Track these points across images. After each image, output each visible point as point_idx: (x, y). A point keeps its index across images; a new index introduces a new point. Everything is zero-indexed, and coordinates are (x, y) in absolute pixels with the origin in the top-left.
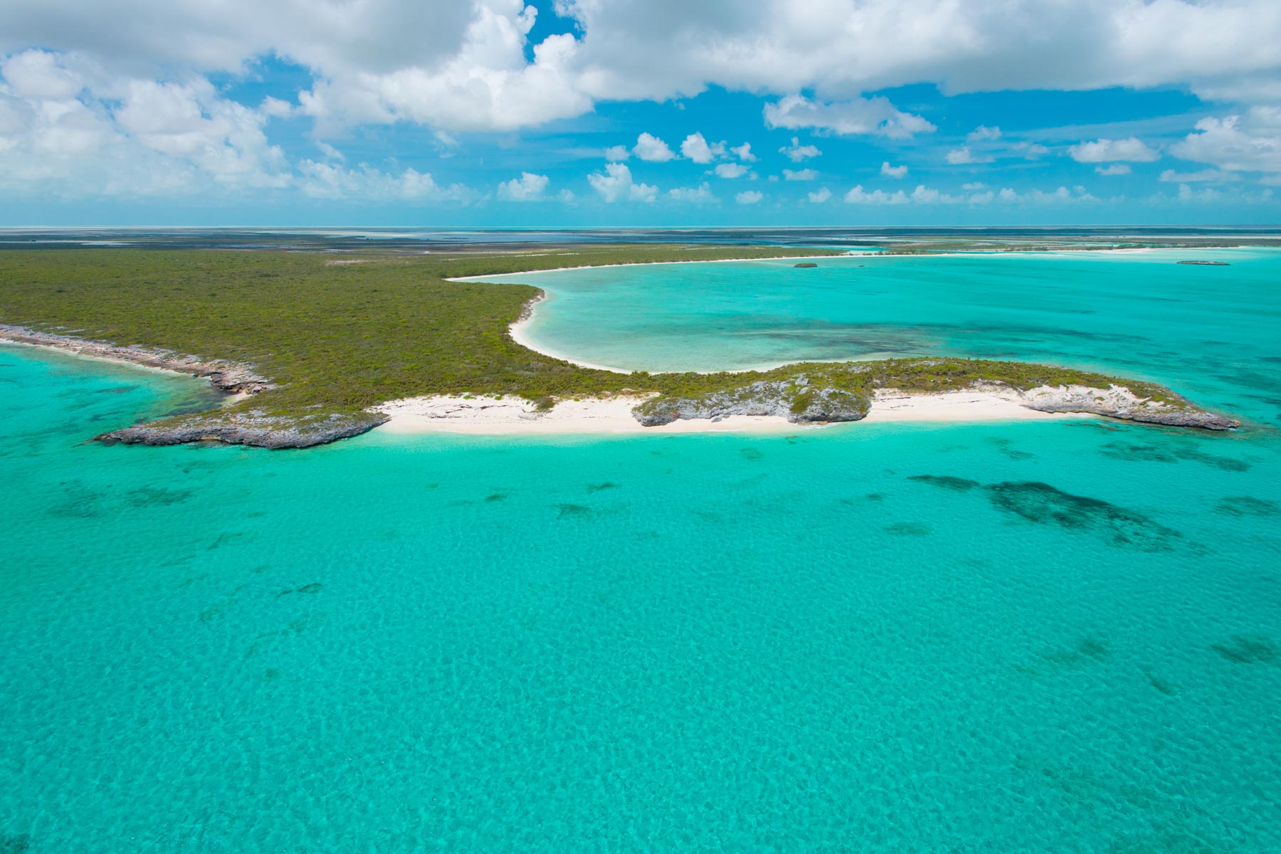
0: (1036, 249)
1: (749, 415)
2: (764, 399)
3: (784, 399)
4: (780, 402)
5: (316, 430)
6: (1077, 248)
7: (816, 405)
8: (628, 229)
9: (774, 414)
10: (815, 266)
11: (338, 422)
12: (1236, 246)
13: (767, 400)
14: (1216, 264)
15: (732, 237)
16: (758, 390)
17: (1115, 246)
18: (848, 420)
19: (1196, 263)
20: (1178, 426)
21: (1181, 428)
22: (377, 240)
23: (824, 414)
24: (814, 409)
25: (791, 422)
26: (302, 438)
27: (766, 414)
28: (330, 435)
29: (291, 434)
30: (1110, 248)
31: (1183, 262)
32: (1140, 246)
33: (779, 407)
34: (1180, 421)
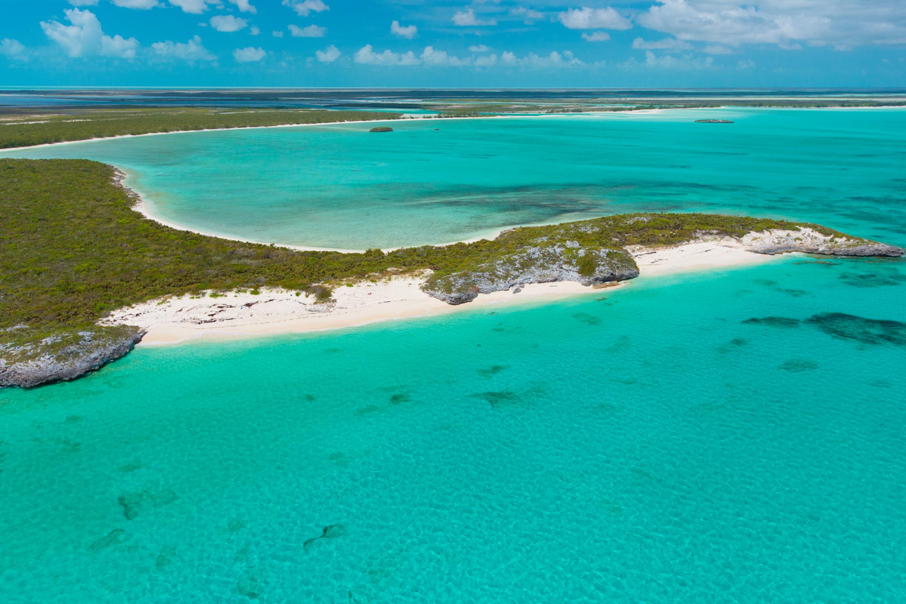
0: (573, 111)
1: (540, 282)
2: (546, 264)
3: (566, 263)
4: (564, 266)
5: (76, 355)
6: (606, 110)
7: (603, 265)
8: (116, 90)
9: (562, 280)
11: (96, 342)
12: (719, 106)
13: (551, 266)
14: (724, 122)
15: (253, 100)
16: (536, 256)
17: (634, 107)
18: (630, 278)
19: (709, 121)
20: (868, 256)
21: (871, 258)
23: (612, 274)
24: (603, 270)
25: (586, 285)
26: (64, 367)
27: (555, 280)
28: (96, 359)
29: (46, 364)
30: (631, 109)
31: (699, 121)
32: (651, 107)
33: (564, 271)
34: (867, 252)
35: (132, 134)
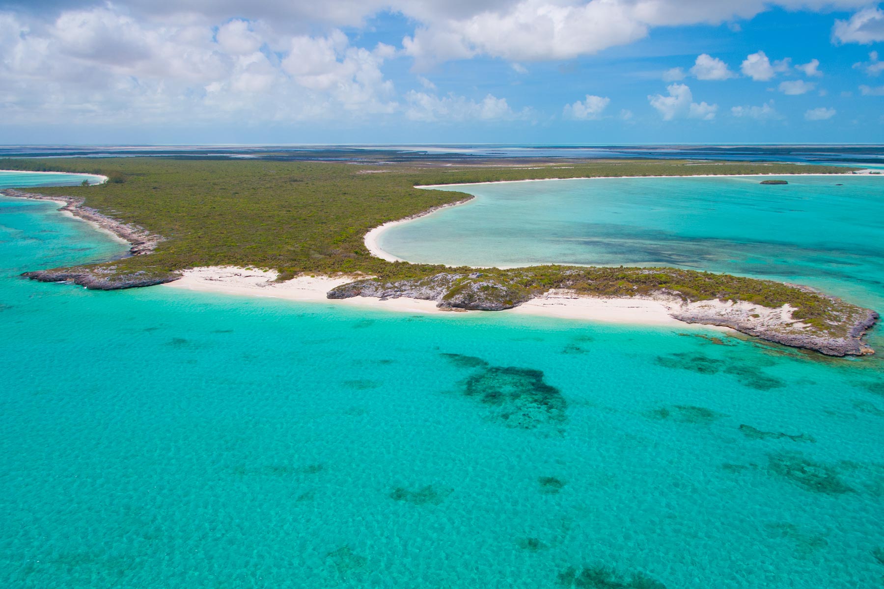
2: (435, 286)
3: (448, 288)
4: (444, 290)
7: (461, 294)
10: (786, 183)
11: (139, 276)
13: (437, 288)
18: (488, 310)
22: (436, 155)
23: (464, 302)
24: (458, 298)
25: (437, 306)
26: (109, 284)
27: (428, 298)
28: (128, 284)
29: (103, 281)
33: (442, 294)
35: (559, 178)
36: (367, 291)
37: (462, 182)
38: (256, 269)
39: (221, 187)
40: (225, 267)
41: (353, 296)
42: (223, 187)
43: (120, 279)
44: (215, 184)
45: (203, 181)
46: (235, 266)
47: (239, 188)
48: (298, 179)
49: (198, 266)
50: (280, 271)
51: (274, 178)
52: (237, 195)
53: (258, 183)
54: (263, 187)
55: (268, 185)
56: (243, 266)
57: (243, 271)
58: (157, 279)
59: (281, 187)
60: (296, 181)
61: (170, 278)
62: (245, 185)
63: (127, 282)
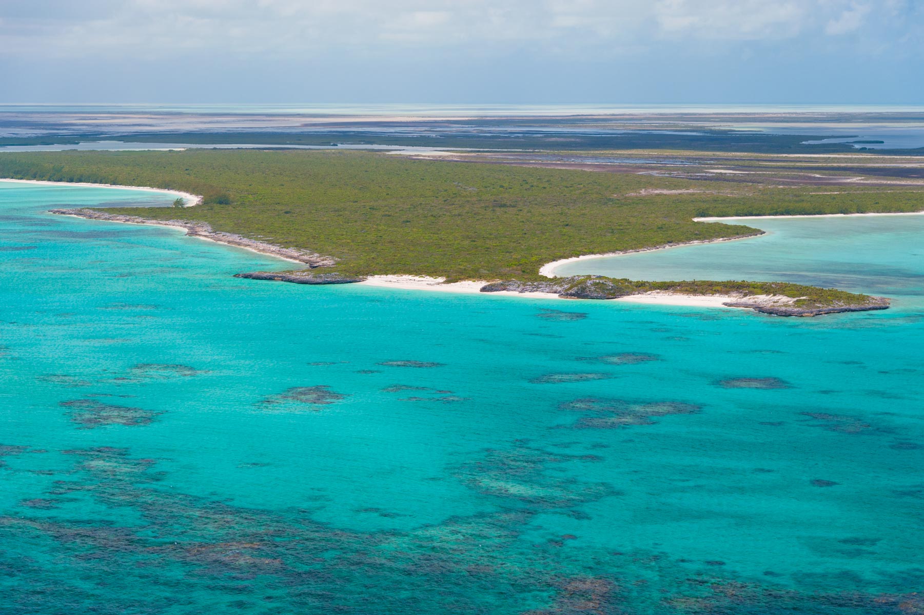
36: (511, 288)
37: (788, 213)
38: (428, 277)
39: (383, 213)
40: (401, 276)
41: (500, 291)
42: (387, 213)
43: (321, 277)
44: (373, 209)
45: (351, 204)
46: (410, 275)
47: (410, 215)
48: (508, 204)
49: (378, 275)
50: (448, 277)
51: (468, 201)
52: (408, 223)
53: (441, 208)
54: (448, 214)
55: (456, 212)
56: (416, 275)
57: (417, 278)
58: (348, 279)
59: (475, 214)
60: (504, 206)
61: (357, 279)
62: (421, 211)
63: (326, 279)
